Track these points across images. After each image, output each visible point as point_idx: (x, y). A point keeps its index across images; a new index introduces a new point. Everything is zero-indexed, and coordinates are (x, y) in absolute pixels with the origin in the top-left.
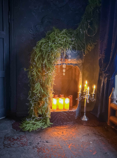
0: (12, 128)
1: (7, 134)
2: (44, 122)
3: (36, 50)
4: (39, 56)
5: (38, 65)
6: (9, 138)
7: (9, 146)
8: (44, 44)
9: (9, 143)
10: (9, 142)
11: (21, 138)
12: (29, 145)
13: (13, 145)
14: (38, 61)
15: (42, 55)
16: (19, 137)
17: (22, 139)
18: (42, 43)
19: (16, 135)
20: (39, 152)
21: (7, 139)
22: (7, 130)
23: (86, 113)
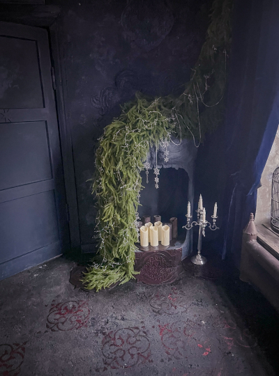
0: (68, 282)
1: (58, 296)
2: (124, 270)
3: (103, 143)
4: (108, 156)
5: (107, 172)
6: (59, 307)
7: (55, 328)
8: (117, 131)
9: (57, 320)
10: (58, 316)
11: (79, 307)
12: (90, 324)
13: (63, 323)
14: (107, 165)
15: (114, 153)
16: (76, 304)
17: (81, 308)
18: (113, 129)
19: (73, 299)
20: (104, 343)
21: (55, 309)
22: (58, 287)
23: (201, 251)
